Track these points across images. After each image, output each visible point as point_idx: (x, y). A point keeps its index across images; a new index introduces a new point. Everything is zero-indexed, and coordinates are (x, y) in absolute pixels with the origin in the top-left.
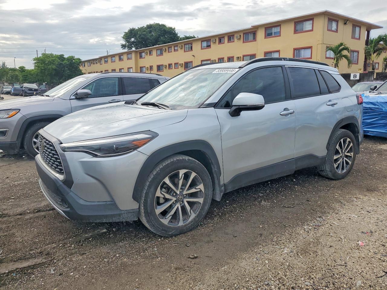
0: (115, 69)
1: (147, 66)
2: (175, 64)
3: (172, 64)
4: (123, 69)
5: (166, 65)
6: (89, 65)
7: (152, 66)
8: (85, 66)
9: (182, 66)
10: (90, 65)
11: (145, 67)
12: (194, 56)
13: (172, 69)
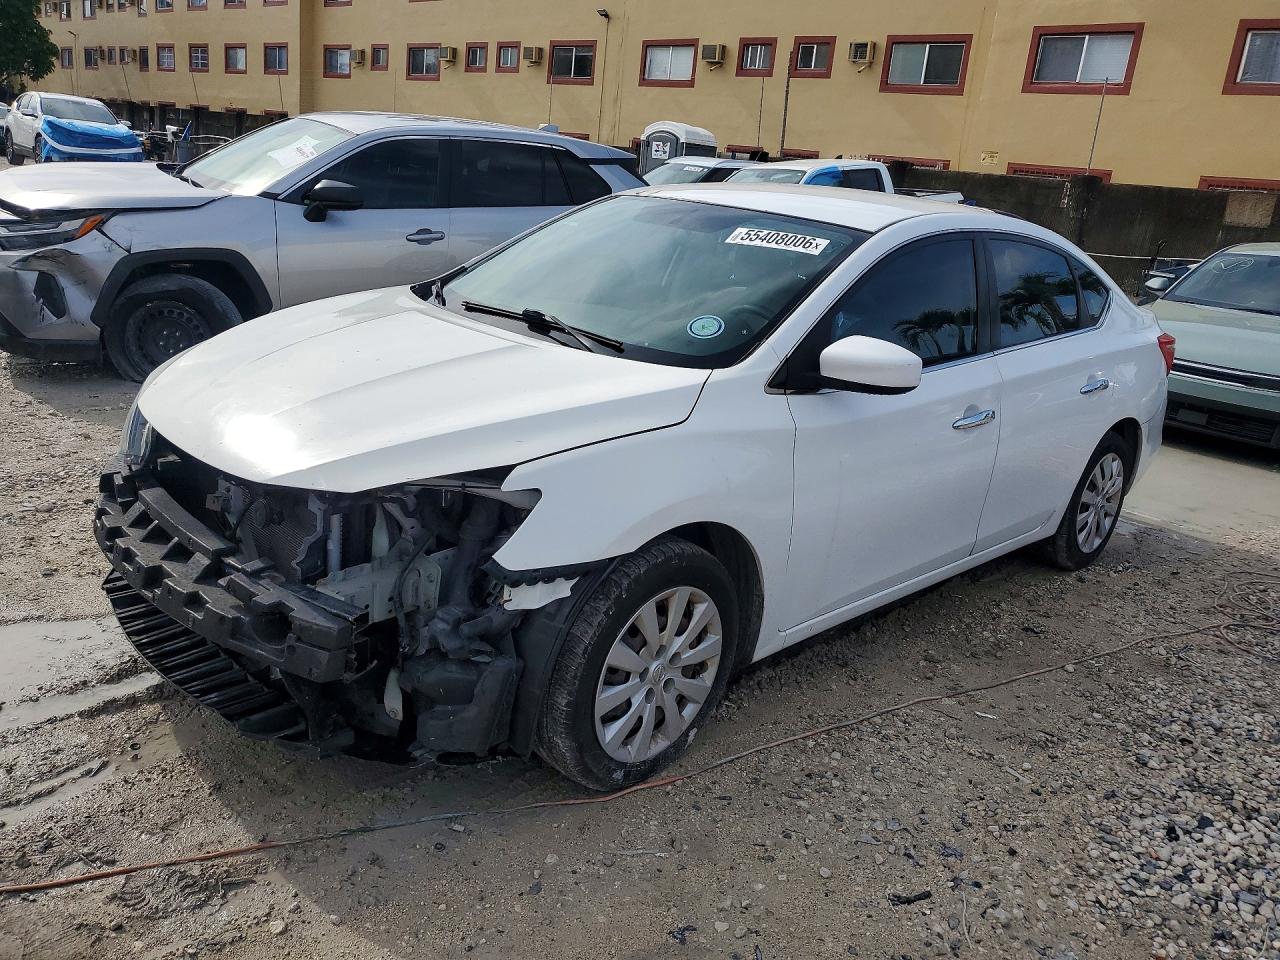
0: (206, 46)
1: (357, 46)
2: (502, 47)
3: (484, 47)
4: (243, 47)
5: (454, 51)
6: (88, 13)
7: (386, 48)
8: (69, 14)
9: (537, 63)
10: (93, 12)
11: (347, 48)
12: (606, 16)
13: (484, 70)
